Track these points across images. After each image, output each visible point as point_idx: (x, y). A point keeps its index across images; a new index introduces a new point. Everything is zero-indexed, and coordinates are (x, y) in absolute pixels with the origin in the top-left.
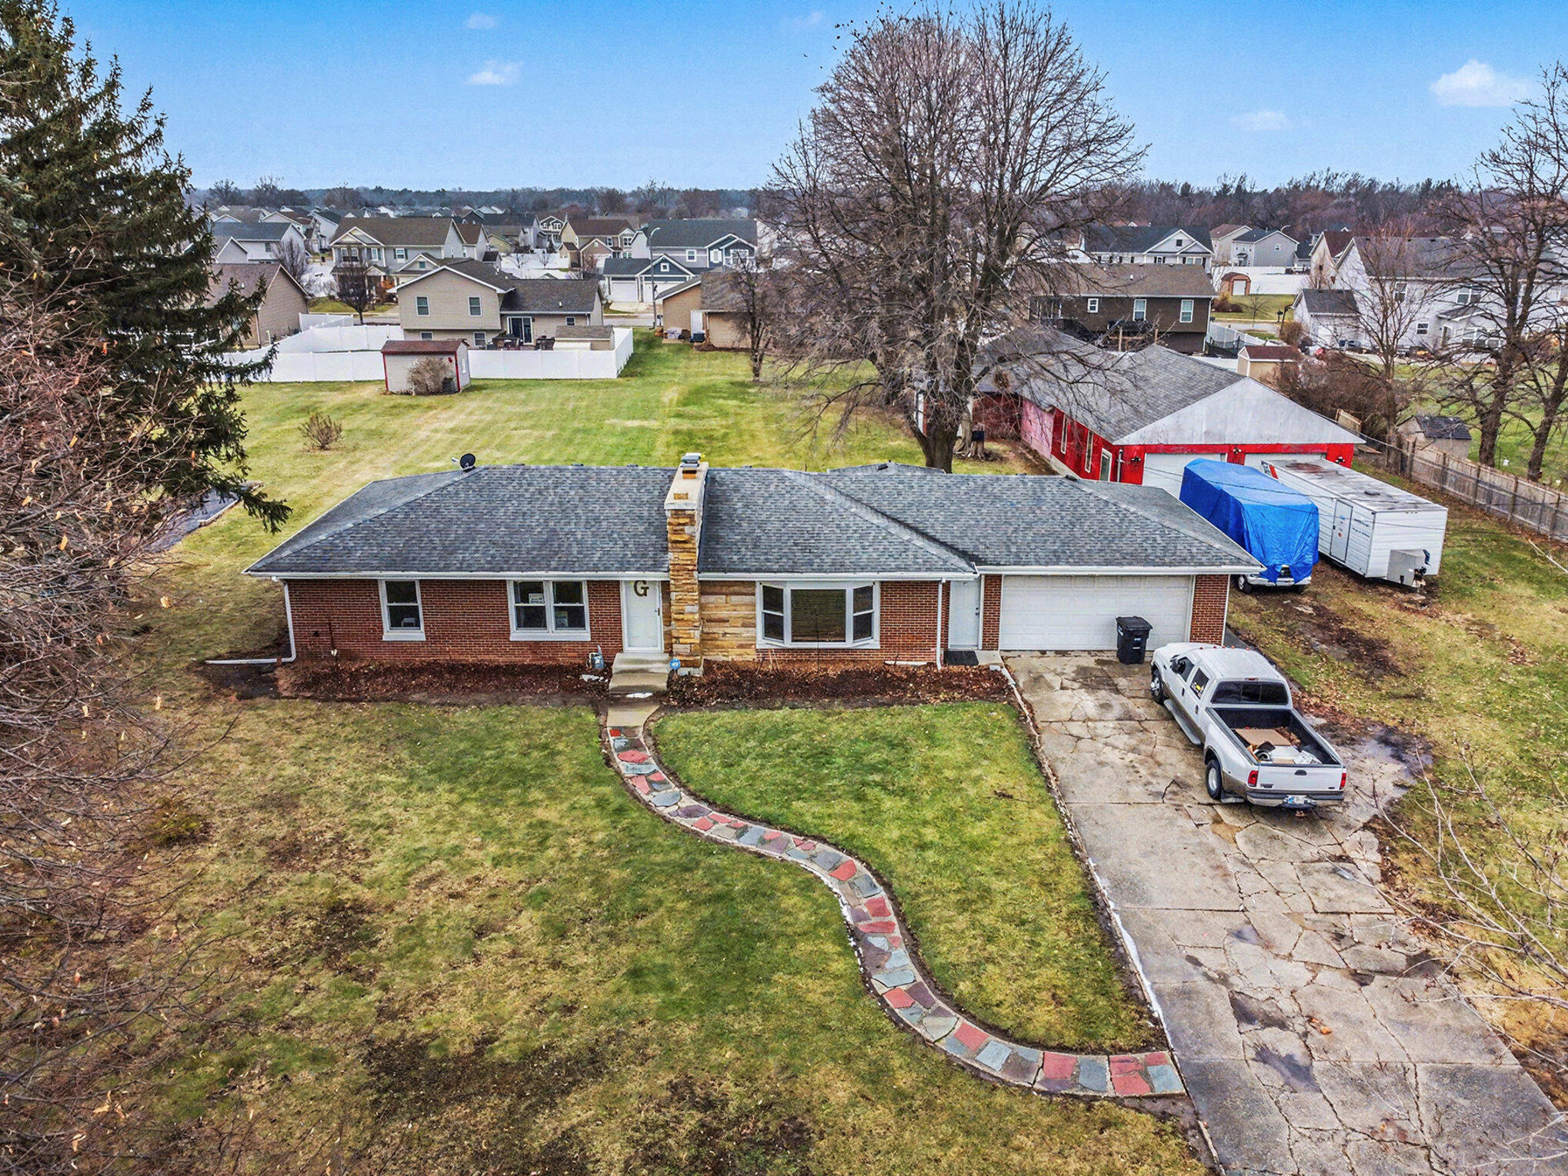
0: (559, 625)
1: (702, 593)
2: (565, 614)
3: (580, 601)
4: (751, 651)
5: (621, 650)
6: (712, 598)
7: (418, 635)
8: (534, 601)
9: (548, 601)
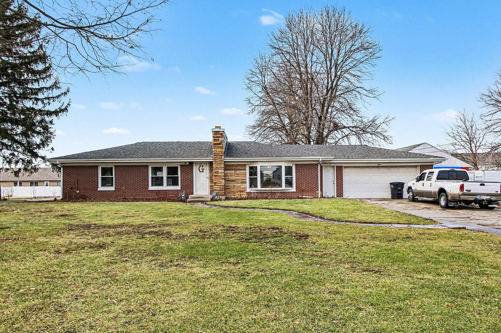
0: (168, 185)
1: (225, 170)
2: (171, 180)
3: (177, 175)
4: (245, 193)
5: (193, 194)
6: (229, 172)
7: (113, 189)
8: (159, 174)
9: (164, 174)
